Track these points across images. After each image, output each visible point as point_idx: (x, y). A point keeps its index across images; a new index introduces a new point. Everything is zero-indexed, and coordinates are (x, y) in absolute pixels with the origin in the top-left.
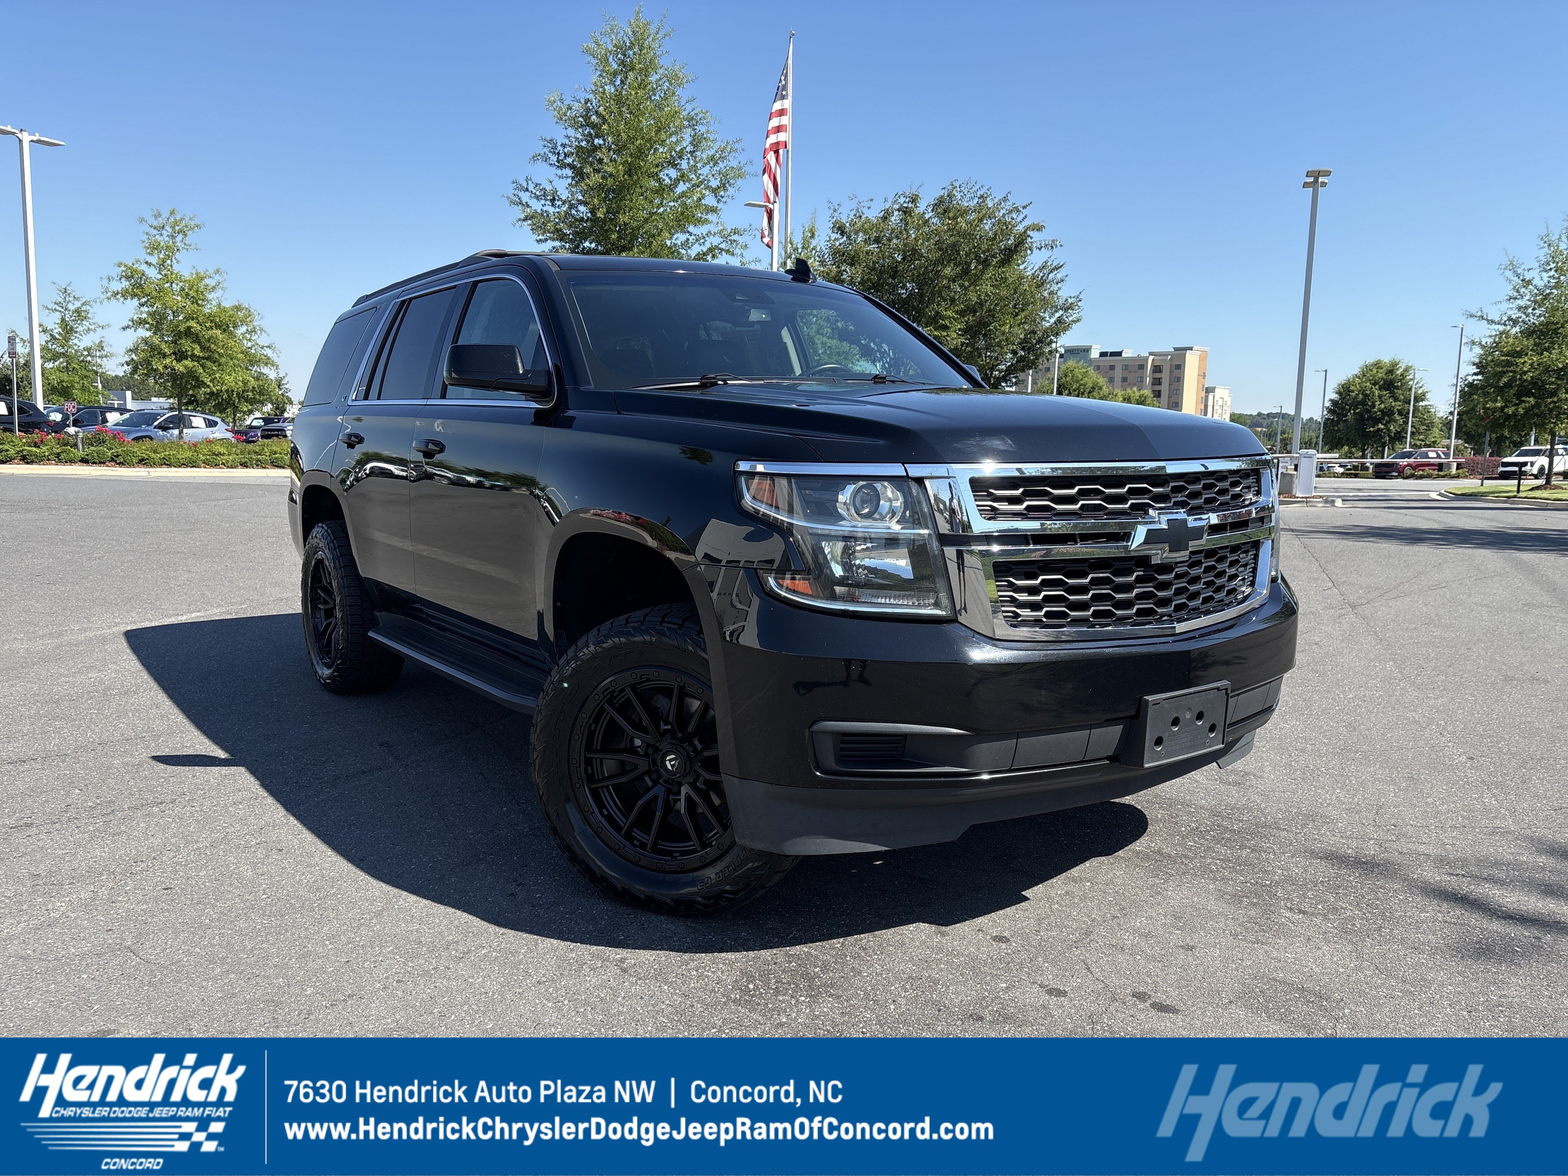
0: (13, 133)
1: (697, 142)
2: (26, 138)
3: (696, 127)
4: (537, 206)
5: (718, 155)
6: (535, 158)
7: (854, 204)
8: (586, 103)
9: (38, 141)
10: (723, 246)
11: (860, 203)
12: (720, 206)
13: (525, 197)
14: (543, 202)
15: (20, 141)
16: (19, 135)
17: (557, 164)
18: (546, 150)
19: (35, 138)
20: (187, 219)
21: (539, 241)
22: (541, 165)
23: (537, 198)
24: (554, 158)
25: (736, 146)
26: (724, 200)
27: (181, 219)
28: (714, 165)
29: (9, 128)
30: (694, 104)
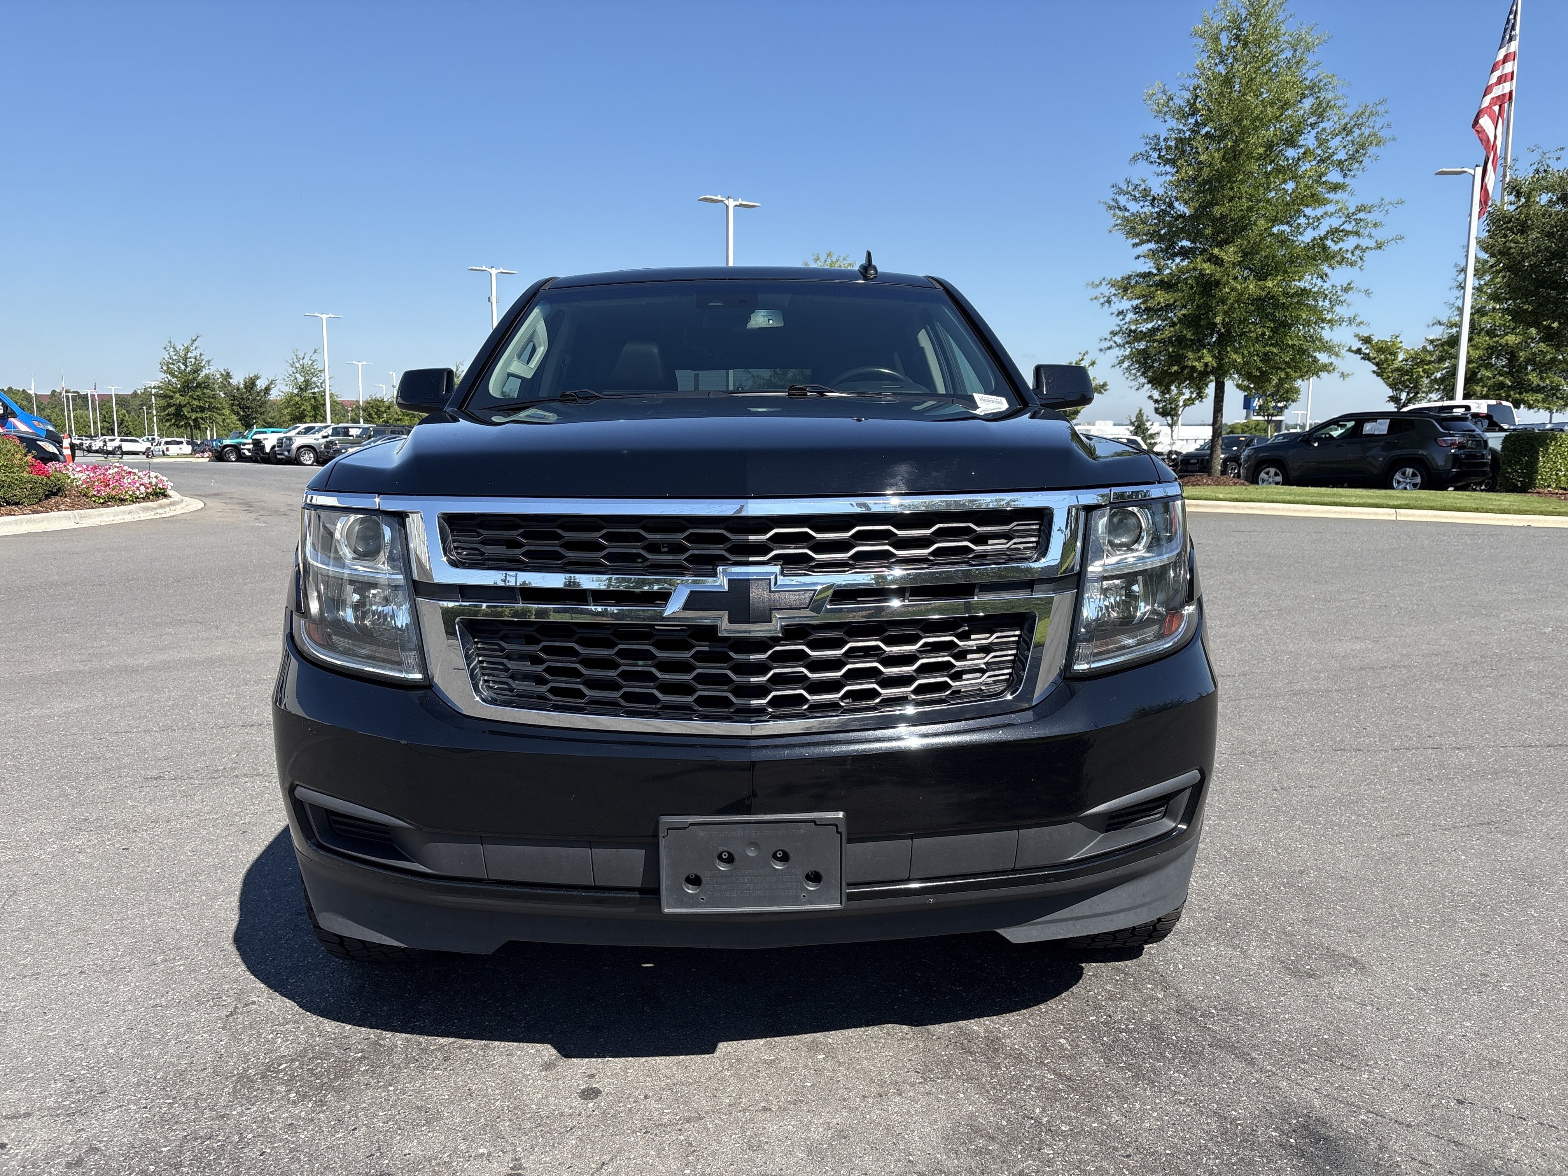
0: (722, 201)
1: (1320, 112)
2: (731, 203)
3: (1319, 95)
4: (1134, 207)
5: (1352, 123)
6: (1135, 158)
7: (1536, 157)
8: (1195, 90)
9: (741, 205)
10: (1348, 227)
11: (1545, 154)
12: (1348, 180)
13: (1123, 200)
14: (1141, 204)
15: (727, 207)
16: (726, 202)
17: (1158, 160)
18: (1148, 148)
19: (738, 203)
20: (841, 259)
21: (1135, 245)
22: (1142, 164)
23: (1135, 199)
24: (1155, 155)
25: (1379, 108)
26: (1352, 173)
27: (837, 260)
28: (1347, 135)
29: (719, 198)
30: (1318, 70)
